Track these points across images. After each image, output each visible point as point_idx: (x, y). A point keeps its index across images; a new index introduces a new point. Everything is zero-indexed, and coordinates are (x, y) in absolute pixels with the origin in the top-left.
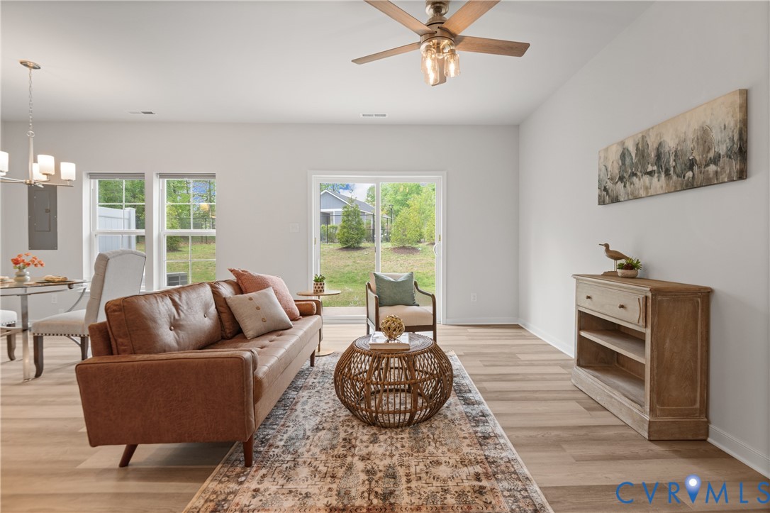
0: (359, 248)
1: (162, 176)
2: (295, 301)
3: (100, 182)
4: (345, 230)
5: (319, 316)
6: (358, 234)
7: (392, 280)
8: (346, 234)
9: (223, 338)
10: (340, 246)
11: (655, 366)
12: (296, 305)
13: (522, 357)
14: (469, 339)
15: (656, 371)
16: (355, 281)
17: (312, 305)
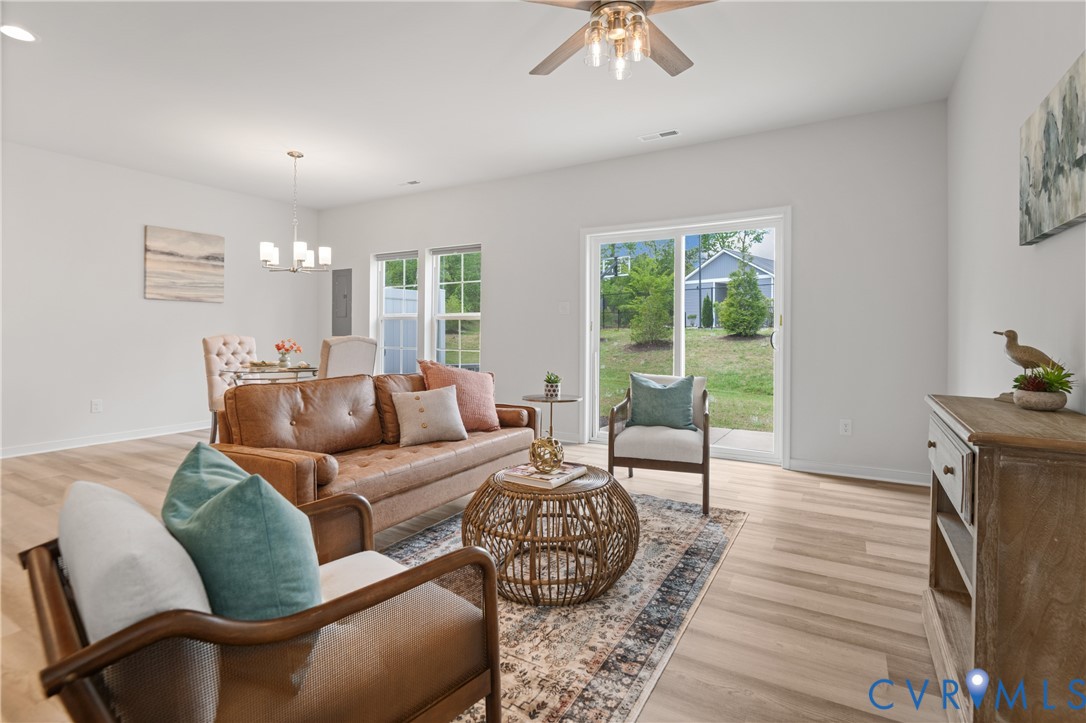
0: (755, 337)
1: (435, 252)
2: (497, 406)
3: (387, 263)
4: (732, 309)
5: (530, 431)
6: (752, 315)
7: (659, 386)
8: (733, 315)
9: (383, 442)
10: (723, 332)
11: (989, 620)
12: (498, 412)
13: (871, 549)
14: (803, 500)
15: (991, 634)
16: (737, 387)
17: (519, 414)
